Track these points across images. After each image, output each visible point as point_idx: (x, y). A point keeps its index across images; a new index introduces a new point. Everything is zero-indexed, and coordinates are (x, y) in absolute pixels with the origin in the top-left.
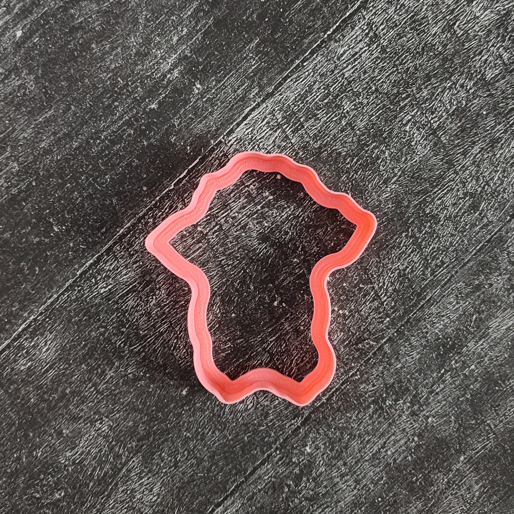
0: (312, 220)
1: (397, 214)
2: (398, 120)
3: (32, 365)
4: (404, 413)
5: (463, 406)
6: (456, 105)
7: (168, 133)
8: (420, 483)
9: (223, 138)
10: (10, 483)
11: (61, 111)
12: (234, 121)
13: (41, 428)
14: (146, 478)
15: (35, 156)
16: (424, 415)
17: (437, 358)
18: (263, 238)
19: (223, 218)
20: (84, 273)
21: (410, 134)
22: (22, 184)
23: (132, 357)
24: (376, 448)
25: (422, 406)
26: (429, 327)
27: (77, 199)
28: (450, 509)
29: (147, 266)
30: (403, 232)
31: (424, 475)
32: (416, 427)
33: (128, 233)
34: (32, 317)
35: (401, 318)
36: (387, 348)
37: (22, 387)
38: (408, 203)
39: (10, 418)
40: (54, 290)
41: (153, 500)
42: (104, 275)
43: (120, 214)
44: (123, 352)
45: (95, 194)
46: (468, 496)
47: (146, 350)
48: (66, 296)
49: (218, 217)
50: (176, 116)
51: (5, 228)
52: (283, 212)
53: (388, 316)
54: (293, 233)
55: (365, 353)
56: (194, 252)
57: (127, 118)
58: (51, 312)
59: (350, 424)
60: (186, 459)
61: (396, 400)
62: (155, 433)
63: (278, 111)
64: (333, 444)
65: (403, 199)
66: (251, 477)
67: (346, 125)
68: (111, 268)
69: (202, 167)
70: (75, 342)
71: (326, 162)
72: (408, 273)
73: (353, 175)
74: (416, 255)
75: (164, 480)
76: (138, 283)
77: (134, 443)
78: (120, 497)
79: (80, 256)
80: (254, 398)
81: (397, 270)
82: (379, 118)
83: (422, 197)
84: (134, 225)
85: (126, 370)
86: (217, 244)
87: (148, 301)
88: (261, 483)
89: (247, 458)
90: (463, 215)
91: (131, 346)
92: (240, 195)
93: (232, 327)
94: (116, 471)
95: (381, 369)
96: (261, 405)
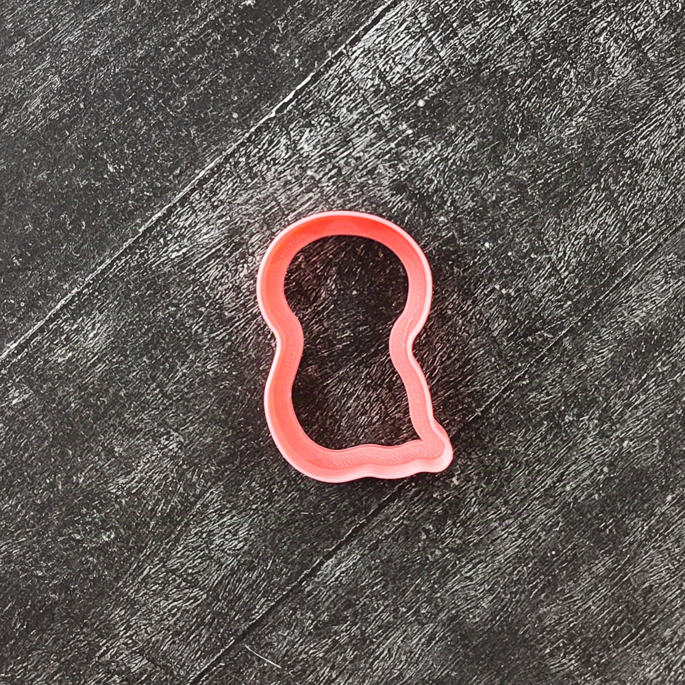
0: (466, 164)
1: (584, 158)
2: (588, 28)
3: (73, 356)
4: (589, 433)
5: (672, 426)
6: (669, 8)
7: (268, 41)
8: (610, 531)
9: (345, 48)
10: (40, 519)
11: (121, 6)
12: (361, 25)
13: (84, 444)
14: (229, 517)
15: (84, 68)
16: (618, 437)
17: (637, 359)
18: (398, 188)
19: (343, 158)
20: (149, 230)
21: (604, 47)
22: (66, 105)
23: (212, 348)
24: (549, 481)
25: (614, 424)
26: (626, 315)
27: (142, 127)
28: (651, 567)
29: (237, 222)
30: (592, 183)
31: (616, 521)
32: (606, 454)
33: (211, 176)
34: (76, 290)
35: (587, 301)
36: (566, 342)
37: (59, 386)
38: (601, 144)
39: (42, 429)
40: (107, 253)
41: (238, 547)
42: (177, 234)
43: (200, 150)
44: (201, 340)
45: (166, 121)
46: (677, 550)
47: (233, 338)
48: (123, 261)
49: (336, 157)
50: (280, 16)
51: (41, 166)
52: (425, 152)
53: (569, 298)
54: (439, 182)
55: (536, 349)
56: (301, 205)
57: (212, 17)
58: (102, 284)
59: (514, 447)
60: (285, 491)
61: (579, 415)
62: (242, 454)
63: (422, 13)
64: (490, 474)
65: (594, 137)
66: (375, 519)
67: (516, 33)
68: (187, 225)
69: (314, 88)
70: (134, 325)
71: (486, 84)
72: (599, 239)
73: (524, 103)
74: (611, 215)
75: (254, 519)
76: (223, 246)
77: (213, 468)
78: (192, 542)
79: (144, 206)
80: (381, 407)
81: (583, 235)
82: (562, 24)
83: (619, 135)
84: (219, 166)
85: (204, 365)
86: (334, 195)
87: (236, 270)
88: (388, 526)
89: (369, 492)
90: (676, 160)
91: (212, 332)
92: (366, 128)
93: (352, 308)
94: (187, 505)
95: (558, 371)
96: (391, 419)
